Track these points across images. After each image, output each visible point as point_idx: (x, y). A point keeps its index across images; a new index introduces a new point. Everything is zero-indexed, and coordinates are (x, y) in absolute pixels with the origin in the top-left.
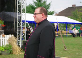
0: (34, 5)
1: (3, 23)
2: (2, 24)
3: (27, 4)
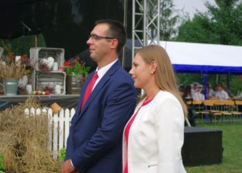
0: (210, 17)
1: (86, 73)
2: (84, 76)
3: (188, 14)
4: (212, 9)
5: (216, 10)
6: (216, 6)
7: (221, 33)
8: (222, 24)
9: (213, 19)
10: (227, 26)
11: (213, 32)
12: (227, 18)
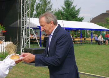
1: (4, 29)
4: (63, 8)
5: (65, 8)
6: (65, 7)
7: (66, 16)
8: (67, 13)
9: (64, 11)
10: (68, 14)
11: (64, 16)
12: (68, 12)
